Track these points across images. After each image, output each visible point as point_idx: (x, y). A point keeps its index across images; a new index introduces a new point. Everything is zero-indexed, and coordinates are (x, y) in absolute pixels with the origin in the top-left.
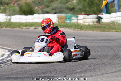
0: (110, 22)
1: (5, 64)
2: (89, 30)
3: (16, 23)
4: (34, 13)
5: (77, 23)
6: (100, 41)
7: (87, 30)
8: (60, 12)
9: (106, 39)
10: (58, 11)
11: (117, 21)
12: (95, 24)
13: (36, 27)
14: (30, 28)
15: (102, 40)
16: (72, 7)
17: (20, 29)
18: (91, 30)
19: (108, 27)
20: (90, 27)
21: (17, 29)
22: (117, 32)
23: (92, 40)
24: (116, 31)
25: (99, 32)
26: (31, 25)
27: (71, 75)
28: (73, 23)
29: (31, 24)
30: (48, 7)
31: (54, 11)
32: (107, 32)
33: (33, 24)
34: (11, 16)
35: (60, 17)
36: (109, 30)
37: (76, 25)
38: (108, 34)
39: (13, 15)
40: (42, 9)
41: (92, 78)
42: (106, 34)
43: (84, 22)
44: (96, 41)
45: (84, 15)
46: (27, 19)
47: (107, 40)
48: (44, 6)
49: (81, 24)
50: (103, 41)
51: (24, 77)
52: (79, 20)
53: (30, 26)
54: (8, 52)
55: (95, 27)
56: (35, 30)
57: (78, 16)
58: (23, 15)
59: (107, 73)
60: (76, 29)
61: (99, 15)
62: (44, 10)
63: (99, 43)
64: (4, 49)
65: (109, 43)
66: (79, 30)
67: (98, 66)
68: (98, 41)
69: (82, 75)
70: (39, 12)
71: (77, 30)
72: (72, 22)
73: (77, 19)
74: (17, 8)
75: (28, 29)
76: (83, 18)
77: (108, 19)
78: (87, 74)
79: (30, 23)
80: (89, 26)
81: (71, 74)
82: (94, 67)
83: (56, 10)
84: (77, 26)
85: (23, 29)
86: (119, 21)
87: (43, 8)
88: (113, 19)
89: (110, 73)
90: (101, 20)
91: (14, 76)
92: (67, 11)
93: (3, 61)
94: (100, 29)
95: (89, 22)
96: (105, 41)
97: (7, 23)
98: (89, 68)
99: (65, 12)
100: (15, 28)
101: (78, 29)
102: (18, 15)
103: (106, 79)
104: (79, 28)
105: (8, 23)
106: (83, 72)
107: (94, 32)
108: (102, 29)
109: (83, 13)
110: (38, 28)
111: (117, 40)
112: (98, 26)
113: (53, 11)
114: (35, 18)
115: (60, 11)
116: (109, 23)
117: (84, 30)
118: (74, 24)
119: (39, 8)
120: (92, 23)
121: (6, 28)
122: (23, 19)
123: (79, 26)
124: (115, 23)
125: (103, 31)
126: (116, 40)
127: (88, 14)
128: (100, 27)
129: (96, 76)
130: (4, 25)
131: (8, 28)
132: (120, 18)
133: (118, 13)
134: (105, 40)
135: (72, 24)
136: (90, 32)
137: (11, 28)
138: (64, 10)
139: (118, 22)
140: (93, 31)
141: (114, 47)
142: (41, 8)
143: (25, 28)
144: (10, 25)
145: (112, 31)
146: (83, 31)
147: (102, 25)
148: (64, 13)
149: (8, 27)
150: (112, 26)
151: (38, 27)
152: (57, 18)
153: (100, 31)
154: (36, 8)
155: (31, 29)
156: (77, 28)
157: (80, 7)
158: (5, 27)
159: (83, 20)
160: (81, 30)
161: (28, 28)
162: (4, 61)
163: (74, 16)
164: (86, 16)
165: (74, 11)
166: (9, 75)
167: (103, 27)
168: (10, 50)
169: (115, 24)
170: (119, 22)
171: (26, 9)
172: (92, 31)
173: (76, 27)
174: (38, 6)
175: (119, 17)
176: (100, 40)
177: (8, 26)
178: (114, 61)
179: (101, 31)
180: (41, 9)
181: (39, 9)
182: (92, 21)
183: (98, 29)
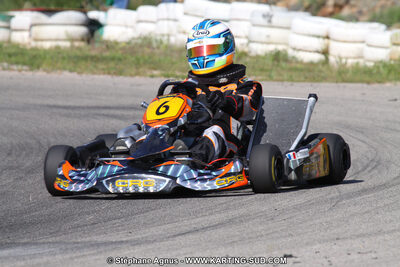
0: (133, 39)
2: (64, 69)
5: (9, 41)
6: (118, 112)
7: (59, 69)
11: (163, 35)
12: (79, 48)
18: (71, 71)
19: (133, 59)
20: (64, 58)
22: (168, 76)
23: (89, 108)
24: (165, 73)
25: (102, 77)
32: (131, 76)
36: (141, 70)
37: (8, 51)
38: (139, 85)
42: (132, 85)
44: (105, 112)
45: (35, 14)
49: (24, 45)
52: (16, 30)
55: (85, 58)
57: (12, 17)
60: (12, 64)
61: (93, 14)
66: (25, 67)
68: (112, 112)
69: (96, 238)
71: (20, 71)
73: (8, 28)
77: (126, 26)
78: (112, 236)
80: (58, 53)
84: (15, 54)
86: (169, 35)
88: (146, 29)
94: (105, 66)
95: (56, 40)
98: (109, 214)
101: (20, 67)
104: (24, 64)
107: (84, 76)
108: (112, 64)
112: (93, 53)
116: (130, 43)
117: (45, 70)
120: (67, 44)
123: (23, 54)
124: (155, 45)
125: (120, 73)
127: (44, 7)
128: (102, 59)
129: (147, 242)
133: (162, 6)
136: (67, 77)
139: (165, 39)
140: (79, 73)
146: (40, 74)
150: (145, 56)
153: (104, 74)
156: (17, 63)
159: (29, 30)
160: (31, 70)
164: (43, 18)
167: (113, 59)
170: (168, 40)
172: (74, 75)
173: (13, 59)
175: (168, 19)
176: (117, 108)
179: (109, 73)
182: (67, 34)
183: (95, 67)
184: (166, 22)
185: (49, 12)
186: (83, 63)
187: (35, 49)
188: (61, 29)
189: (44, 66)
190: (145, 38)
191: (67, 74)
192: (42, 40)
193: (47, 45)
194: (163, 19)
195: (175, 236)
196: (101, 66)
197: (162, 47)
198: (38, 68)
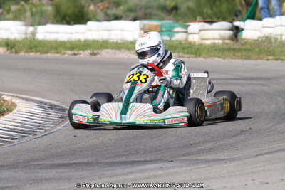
0: (259, 38)
1: (33, 133)
2: (215, 56)
3: (50, 42)
4: (89, 20)
5: (186, 40)
6: (241, 82)
7: (212, 56)
8: (146, 16)
9: (256, 76)
10: (140, 14)
11: (277, 35)
12: (227, 44)
13: (95, 51)
14: (81, 52)
15: (246, 79)
16: (172, 4)
17: (58, 55)
18: (219, 57)
19: (257, 50)
20: (216, 50)
21: (53, 55)
22: (277, 60)
23: (224, 79)
24: (276, 58)
25: (237, 60)
26: (84, 45)
27: (184, 158)
28: (177, 41)
29: (82, 44)
30: (118, 5)
31: (132, 15)
32: (255, 60)
33: (87, 45)
34: (36, 27)
35: (147, 26)
36: (261, 56)
37: (184, 46)
38: (258, 65)
39: (40, 24)
40: (105, 10)
41: (233, 164)
42: (254, 65)
43: (202, 39)
44: (233, 81)
45: (202, 23)
46: (71, 33)
47: (257, 79)
48: (109, 3)
49: (195, 42)
50: (249, 82)
51: (79, 163)
52: (191, 34)
53: (82, 49)
54: (38, 106)
55: (229, 50)
56: (94, 57)
57: (189, 26)
58: (63, 24)
59: (266, 154)
60: (185, 53)
61: (237, 23)
62: (110, 12)
63: (241, 85)
64: (27, 100)
65: (263, 85)
66: (192, 56)
67: (242, 137)
68: (237, 81)
69: (210, 157)
70: (98, 18)
71: (189, 58)
72: (173, 39)
73: (187, 32)
74: (50, 9)
75: (78, 56)
76: (200, 31)
77: (256, 30)
78: (220, 156)
79: (79, 41)
80: (214, 47)
81: (184, 155)
82: (235, 139)
83: (135, 11)
84: (188, 48)
85: (66, 55)
86: (281, 35)
87: (108, 8)
88: (267, 32)
89: (272, 152)
90: (239, 34)
91: (57, 162)
92: (163, 14)
93: (28, 127)
94: (240, 54)
95: (214, 39)
96: (253, 82)
97: (28, 43)
98: (222, 142)
99: (156, 15)
100: (47, 53)
101: (189, 56)
102: (53, 23)
103: (264, 166)
104: (192, 53)
105: (31, 41)
106: (210, 150)
107: (226, 60)
108: (244, 53)
109: (199, 18)
110: (99, 53)
111: (281, 78)
112: (234, 46)
113: (129, 14)
114: (90, 30)
115: (145, 14)
116: (258, 40)
117: (203, 57)
118: (180, 43)
119: (99, 7)
120: (220, 41)
121: (27, 54)
122: (63, 33)
123: (191, 47)
124: (273, 40)
125: (248, 58)
126: (279, 78)
127: (209, 20)
128: (239, 50)
129: (240, 159)
130: (21, 45)
131: (32, 54)
132: (283, 28)
133: (278, 18)
134: (252, 79)
135: (175, 42)
136: (217, 61)
137: (38, 53)
138: (155, 12)
139: (279, 37)
140: (224, 59)
141: (276, 95)
142: (101, 7)
143: (70, 52)
144: (37, 47)
145: (266, 58)
146: (201, 59)
147: (242, 45)
148: (156, 20)
149: (32, 52)
150: (266, 48)
151: (99, 51)
152: (141, 29)
153: (239, 59)
154: (92, 7)
155: (85, 54)
156: (188, 53)
157: (191, 4)
158: (26, 52)
159: (199, 34)
160: (196, 57)
161: (76, 52)
162: (30, 128)
163: (180, 26)
164: (207, 26)
165: (176, 13)
166: (45, 159)
167: (245, 50)
168: (41, 102)
169: (271, 43)
170: (281, 38)
171: (70, 11)
172: (221, 59)
173: (185, 51)
174: (95, 4)
175: (281, 26)
176: (241, 79)
177: (31, 48)
178: (278, 126)
179: (242, 59)
180: (102, 10)
181: (99, 11)
182: (220, 36)
183: (234, 55)
184: (280, 28)
185: (211, 22)
186: (227, 52)
187: (201, 45)
188: (216, 32)
189: (204, 54)
190: (267, 37)
191: (217, 59)
192: (206, 39)
193: (208, 42)
194: (278, 26)
195: (257, 156)
196: (237, 54)
197: (278, 42)
198: (200, 56)
